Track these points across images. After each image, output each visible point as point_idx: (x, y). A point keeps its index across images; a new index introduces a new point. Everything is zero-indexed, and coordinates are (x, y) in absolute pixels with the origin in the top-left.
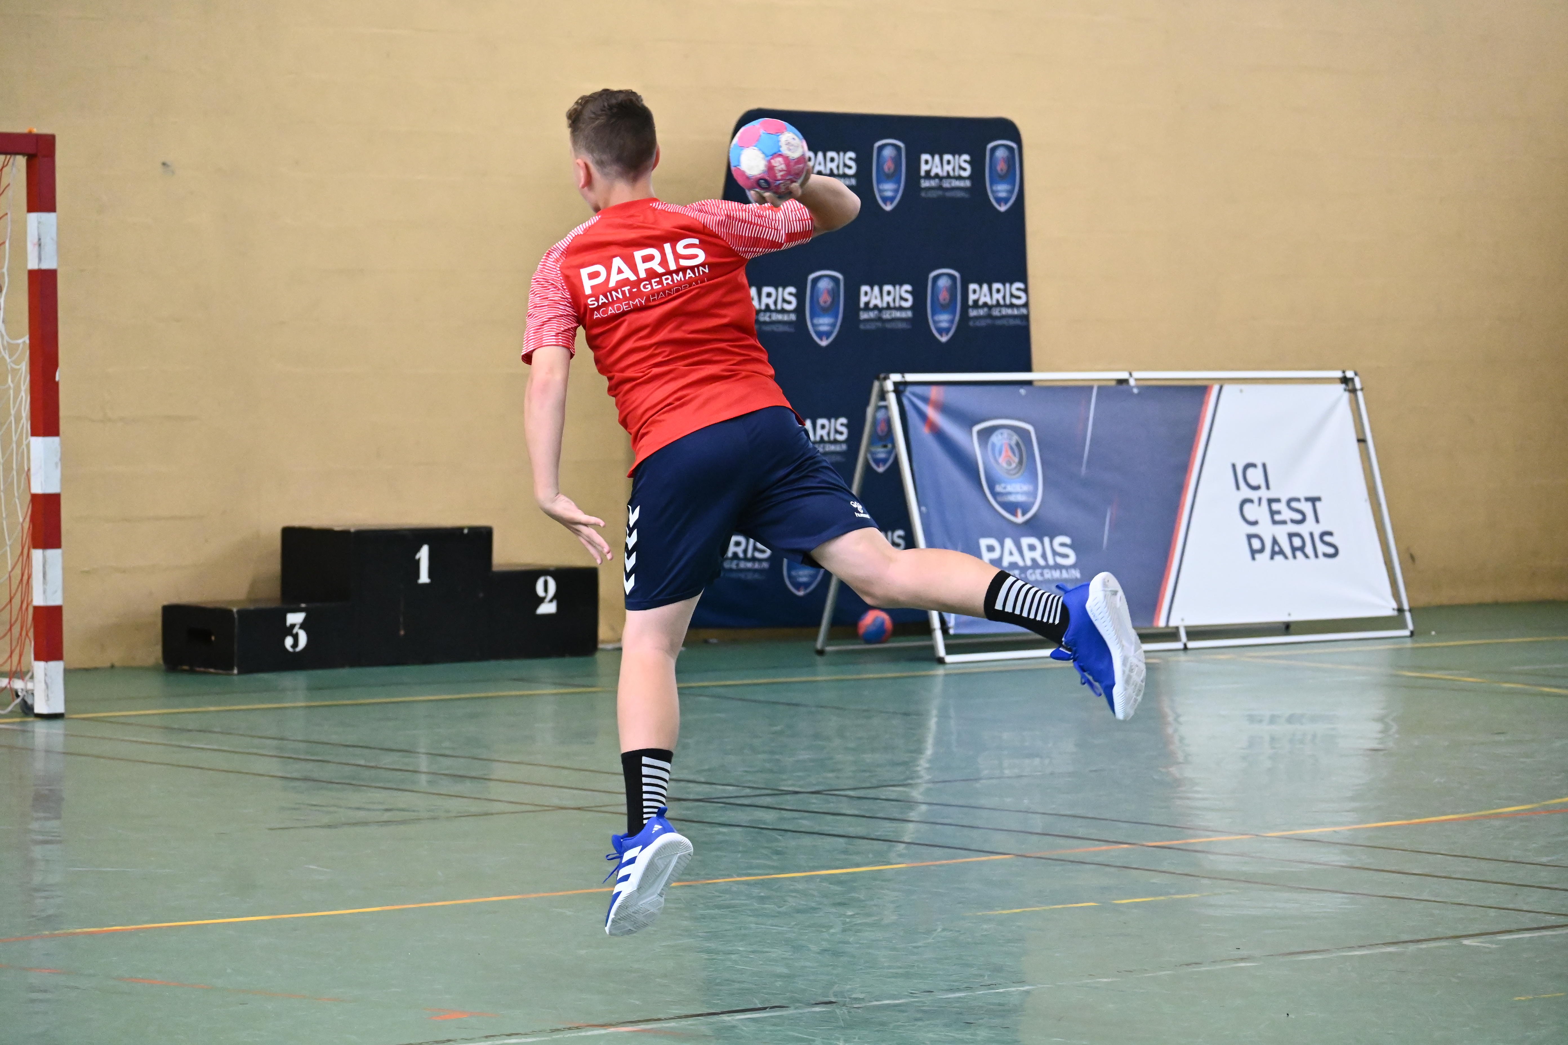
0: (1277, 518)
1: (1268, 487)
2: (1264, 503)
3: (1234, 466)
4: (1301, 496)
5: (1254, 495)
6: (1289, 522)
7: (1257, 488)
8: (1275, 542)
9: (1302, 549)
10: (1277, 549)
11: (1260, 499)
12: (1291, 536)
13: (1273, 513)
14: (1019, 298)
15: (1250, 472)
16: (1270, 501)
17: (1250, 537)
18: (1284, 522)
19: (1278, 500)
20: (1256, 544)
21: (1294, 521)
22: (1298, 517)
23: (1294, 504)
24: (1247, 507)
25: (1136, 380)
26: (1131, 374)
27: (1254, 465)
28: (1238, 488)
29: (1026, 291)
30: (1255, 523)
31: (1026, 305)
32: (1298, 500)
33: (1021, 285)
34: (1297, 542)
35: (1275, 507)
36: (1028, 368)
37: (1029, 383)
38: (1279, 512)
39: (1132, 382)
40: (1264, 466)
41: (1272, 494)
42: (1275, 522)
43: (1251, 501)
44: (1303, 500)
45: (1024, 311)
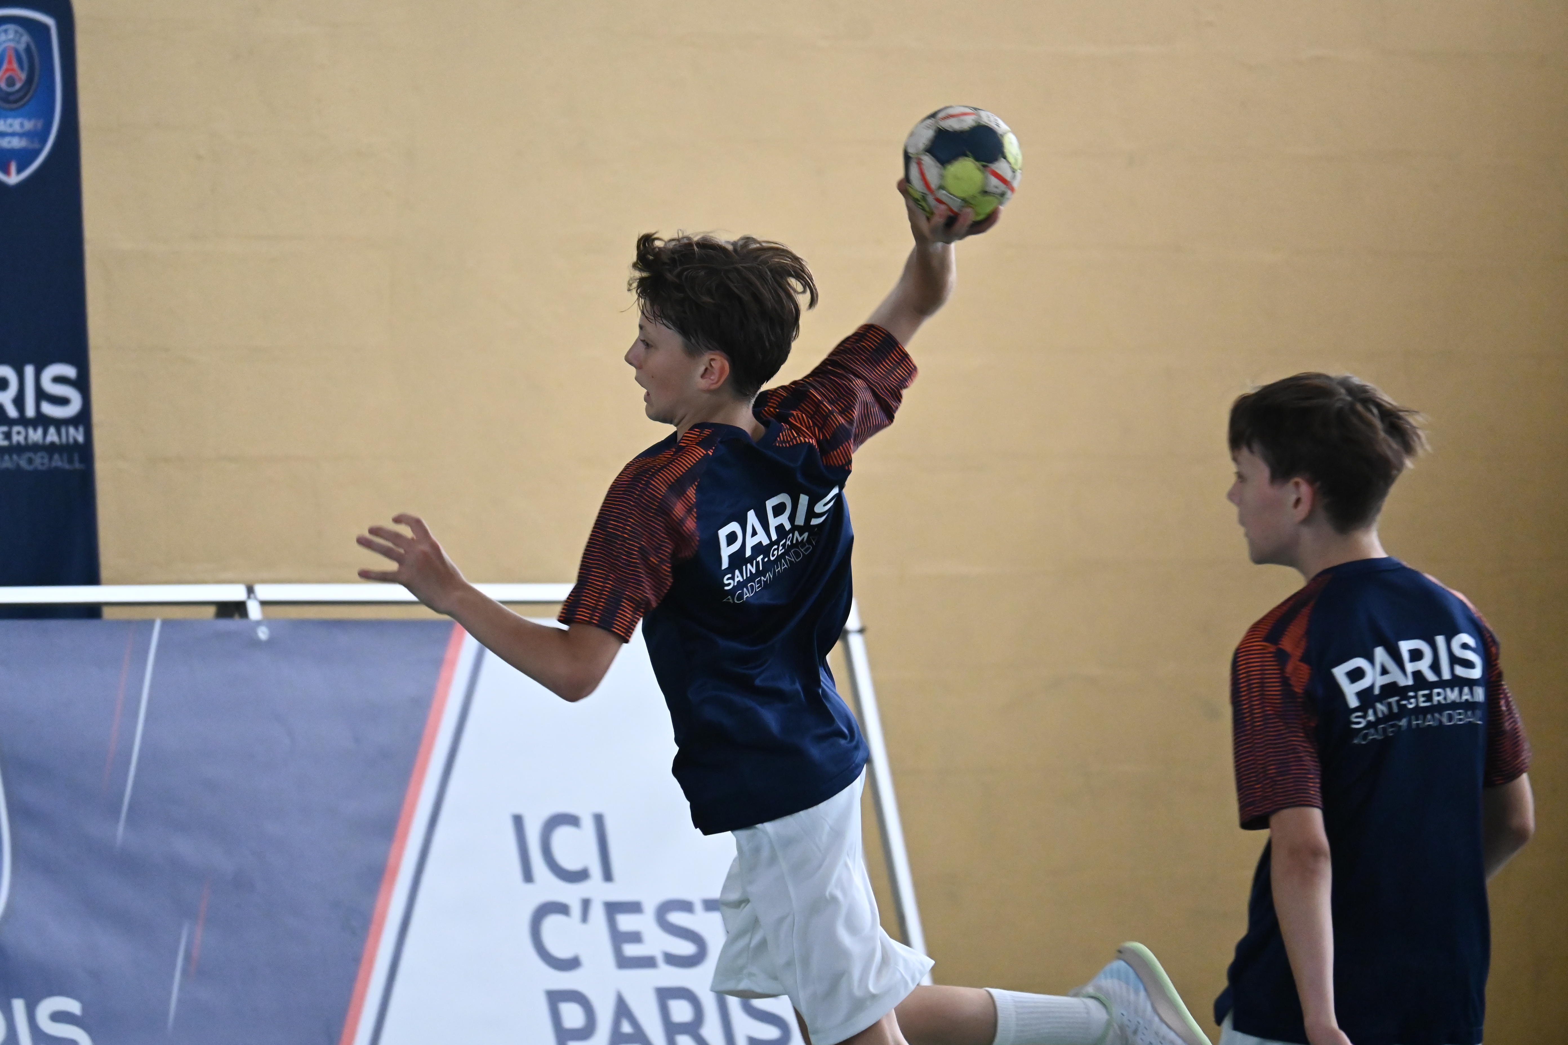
0: (631, 950)
1: (608, 876)
2: (598, 913)
3: (518, 820)
4: (696, 897)
5: (570, 894)
6: (660, 960)
7: (581, 876)
8: (622, 1010)
9: (693, 1028)
10: (626, 1028)
11: (586, 904)
12: (665, 995)
13: (619, 938)
14: (63, 401)
15: (562, 836)
16: (613, 909)
17: (555, 998)
18: (648, 962)
19: (634, 908)
20: (573, 1017)
21: (673, 960)
22: (686, 948)
23: (677, 918)
24: (551, 924)
25: (264, 603)
26: (250, 590)
27: (572, 820)
28: (528, 876)
29: (82, 384)
30: (572, 964)
31: (83, 419)
32: (686, 906)
33: (70, 371)
34: (681, 1011)
35: (626, 923)
36: (92, 578)
37: (92, 611)
38: (635, 937)
39: (254, 611)
40: (599, 820)
41: (617, 893)
42: (624, 962)
43: (562, 909)
44: (698, 907)
45: (77, 435)
